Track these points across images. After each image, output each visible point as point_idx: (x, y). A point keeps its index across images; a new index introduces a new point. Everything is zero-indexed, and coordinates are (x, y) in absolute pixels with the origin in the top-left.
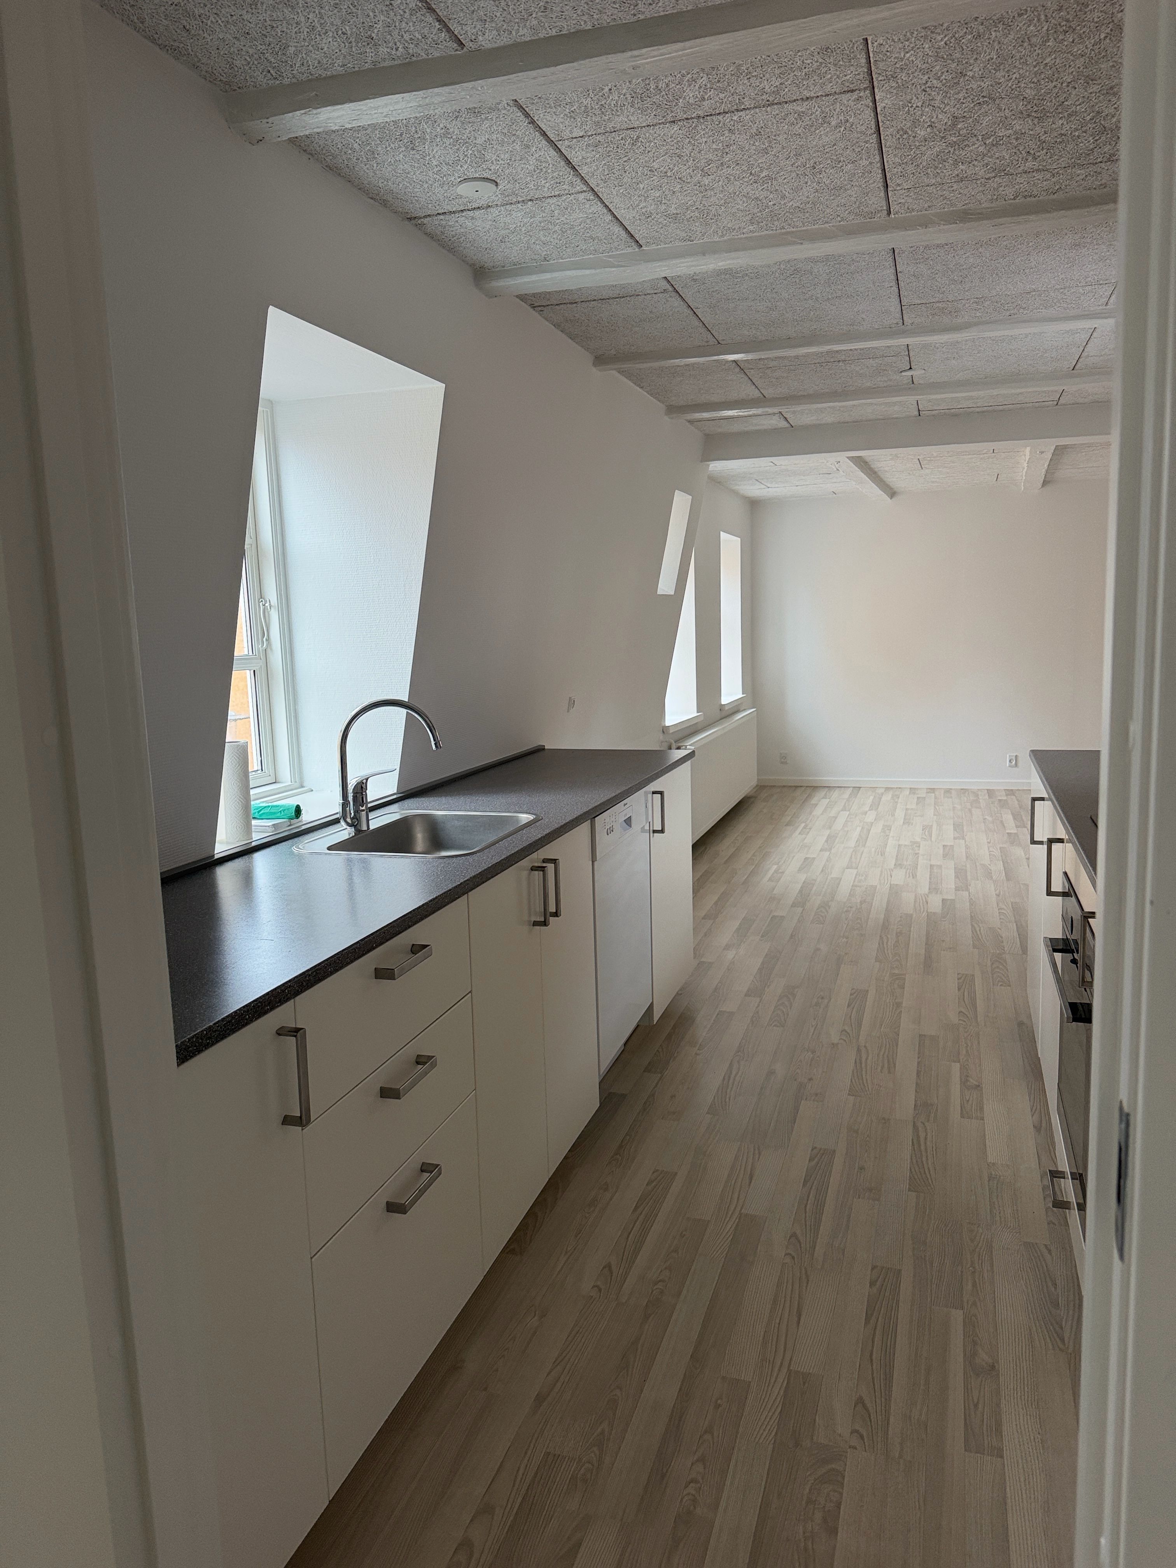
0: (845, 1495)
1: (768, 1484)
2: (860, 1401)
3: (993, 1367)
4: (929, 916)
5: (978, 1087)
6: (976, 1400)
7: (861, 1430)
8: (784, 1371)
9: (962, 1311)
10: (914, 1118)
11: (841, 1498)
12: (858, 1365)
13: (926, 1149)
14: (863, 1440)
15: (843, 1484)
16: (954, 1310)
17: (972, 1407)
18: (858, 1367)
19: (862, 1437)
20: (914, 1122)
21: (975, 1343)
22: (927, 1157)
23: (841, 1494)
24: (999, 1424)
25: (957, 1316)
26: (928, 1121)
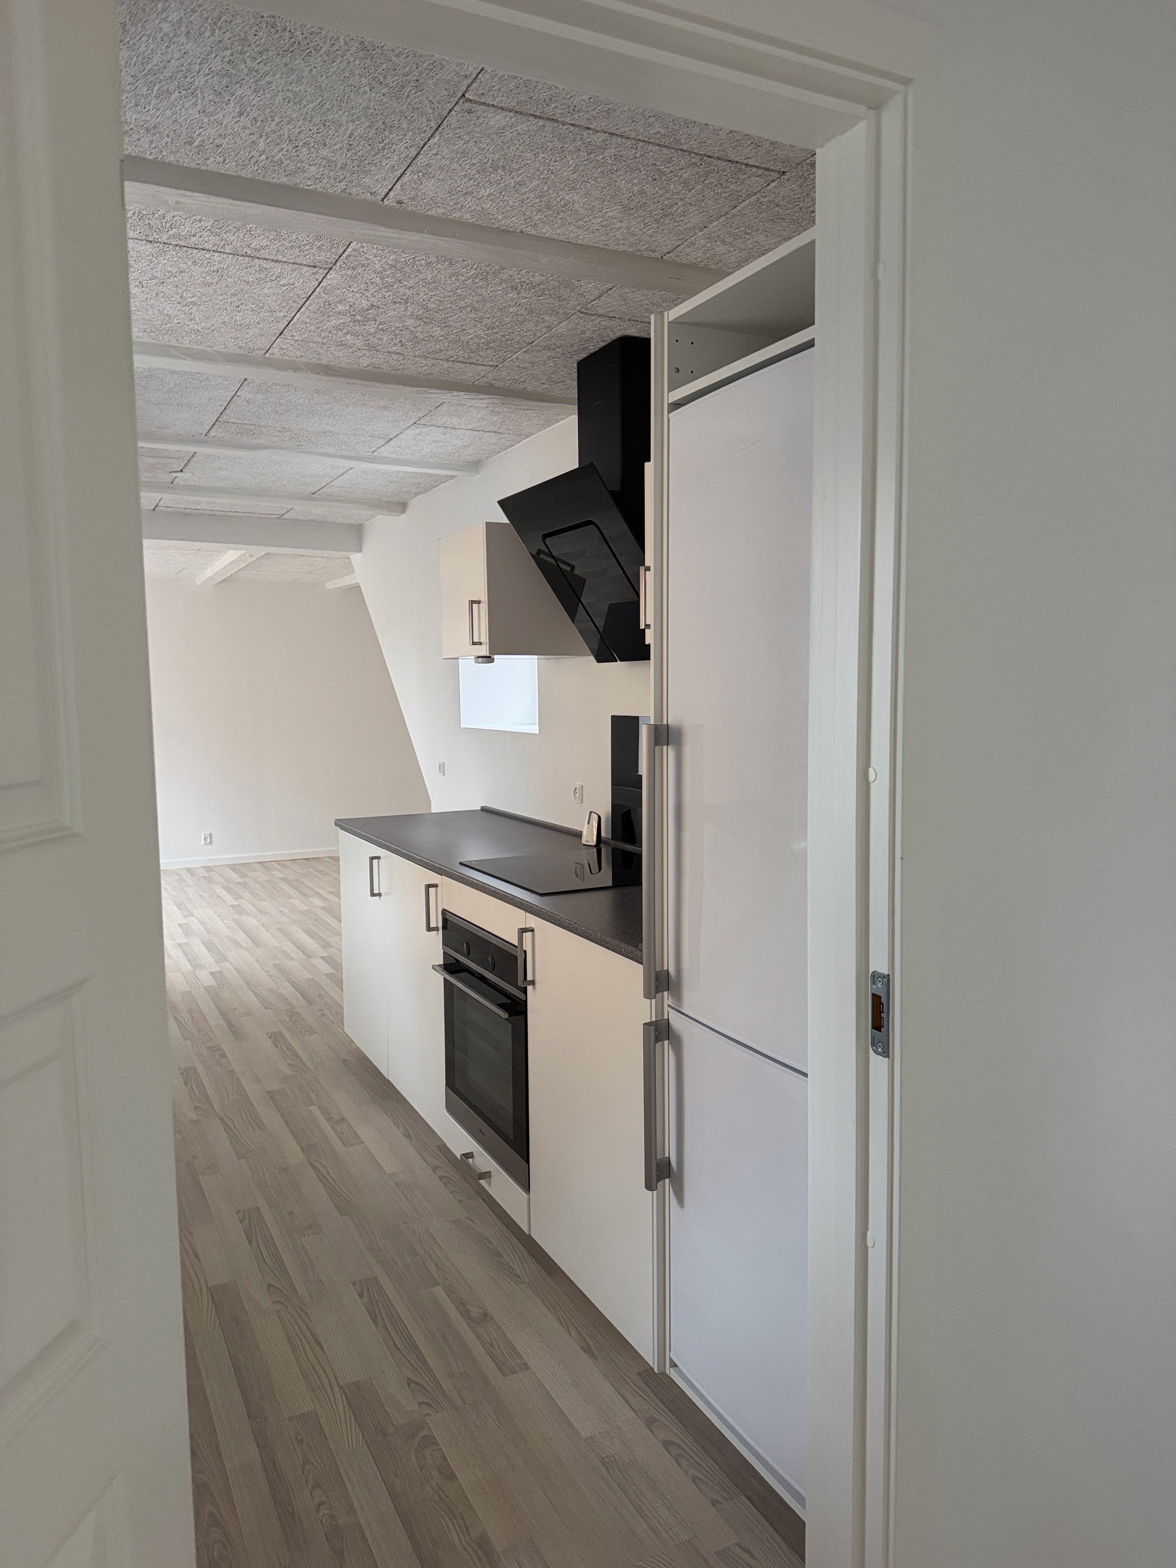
0: (443, 1448)
1: (382, 1473)
2: (410, 1382)
3: (486, 1314)
4: (207, 989)
5: (343, 1119)
6: (489, 1341)
7: (425, 1400)
8: (337, 1390)
9: (440, 1287)
10: (308, 1159)
11: (443, 1452)
12: (390, 1357)
13: (334, 1181)
14: (431, 1406)
15: (437, 1443)
16: (434, 1289)
17: (490, 1347)
18: (392, 1358)
19: (429, 1405)
20: (310, 1163)
21: (463, 1304)
22: (338, 1186)
23: (440, 1449)
24: (514, 1349)
25: (439, 1291)
26: (321, 1158)
